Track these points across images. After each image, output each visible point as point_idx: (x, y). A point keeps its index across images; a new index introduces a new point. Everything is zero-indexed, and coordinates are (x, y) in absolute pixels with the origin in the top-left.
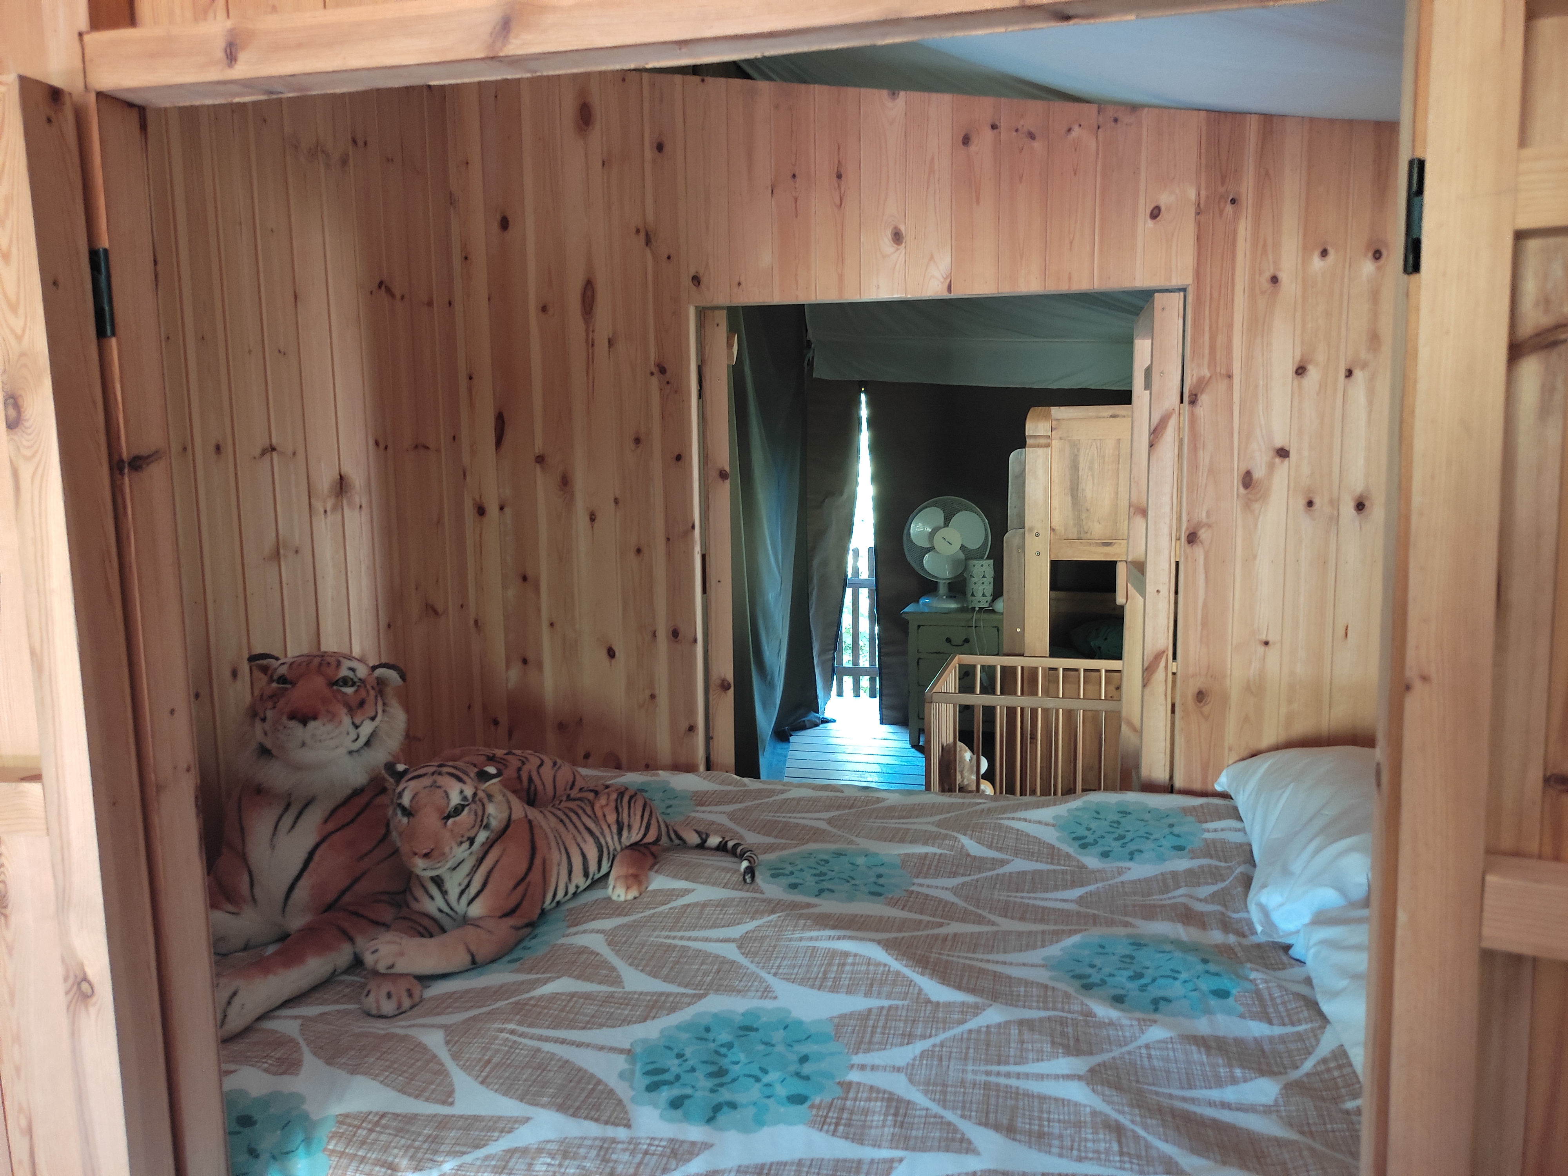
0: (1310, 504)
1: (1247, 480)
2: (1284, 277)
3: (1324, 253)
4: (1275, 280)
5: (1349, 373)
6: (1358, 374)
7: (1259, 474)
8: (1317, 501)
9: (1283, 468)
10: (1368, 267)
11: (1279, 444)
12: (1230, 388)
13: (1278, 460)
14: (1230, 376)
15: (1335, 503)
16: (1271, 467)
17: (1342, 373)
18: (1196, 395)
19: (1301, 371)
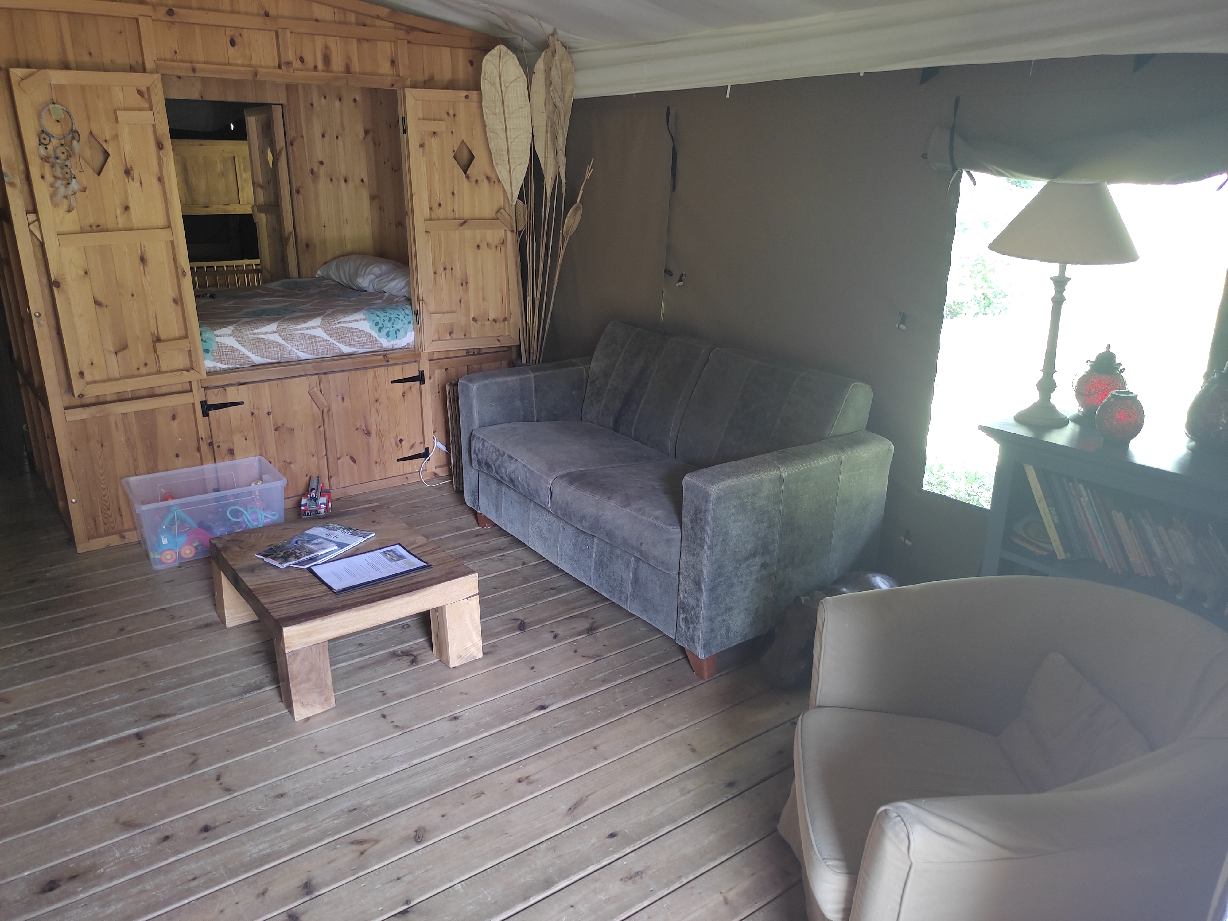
0: (332, 180)
1: (312, 171)
2: (314, 104)
3: (325, 97)
4: (312, 105)
5: (337, 137)
6: (339, 137)
7: (315, 170)
8: (333, 179)
9: (322, 168)
10: (337, 103)
11: (320, 160)
12: (303, 139)
13: (320, 165)
14: (303, 137)
15: (338, 180)
16: (319, 168)
17: (335, 137)
18: (293, 142)
19: (323, 136)
